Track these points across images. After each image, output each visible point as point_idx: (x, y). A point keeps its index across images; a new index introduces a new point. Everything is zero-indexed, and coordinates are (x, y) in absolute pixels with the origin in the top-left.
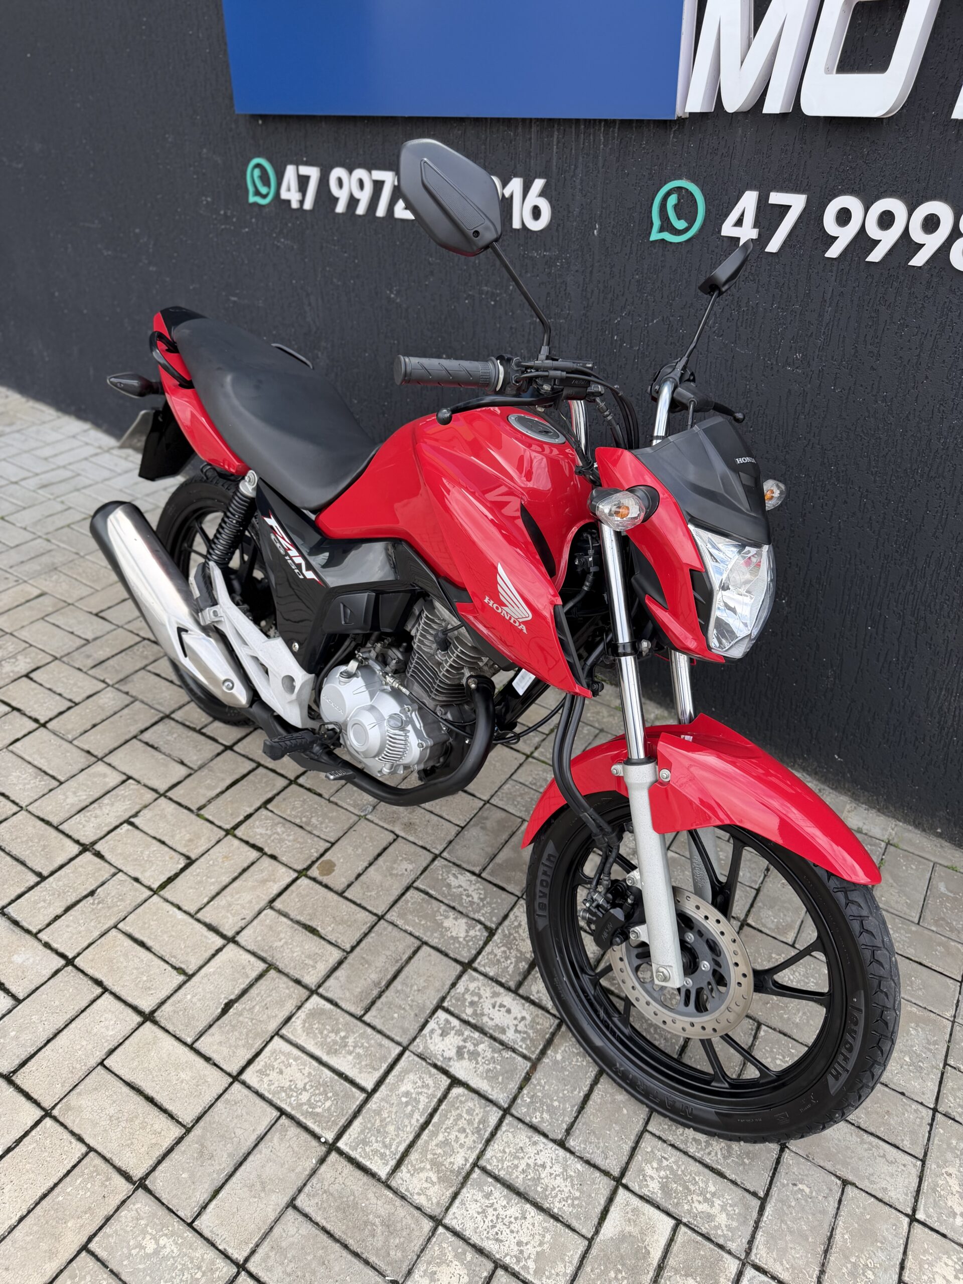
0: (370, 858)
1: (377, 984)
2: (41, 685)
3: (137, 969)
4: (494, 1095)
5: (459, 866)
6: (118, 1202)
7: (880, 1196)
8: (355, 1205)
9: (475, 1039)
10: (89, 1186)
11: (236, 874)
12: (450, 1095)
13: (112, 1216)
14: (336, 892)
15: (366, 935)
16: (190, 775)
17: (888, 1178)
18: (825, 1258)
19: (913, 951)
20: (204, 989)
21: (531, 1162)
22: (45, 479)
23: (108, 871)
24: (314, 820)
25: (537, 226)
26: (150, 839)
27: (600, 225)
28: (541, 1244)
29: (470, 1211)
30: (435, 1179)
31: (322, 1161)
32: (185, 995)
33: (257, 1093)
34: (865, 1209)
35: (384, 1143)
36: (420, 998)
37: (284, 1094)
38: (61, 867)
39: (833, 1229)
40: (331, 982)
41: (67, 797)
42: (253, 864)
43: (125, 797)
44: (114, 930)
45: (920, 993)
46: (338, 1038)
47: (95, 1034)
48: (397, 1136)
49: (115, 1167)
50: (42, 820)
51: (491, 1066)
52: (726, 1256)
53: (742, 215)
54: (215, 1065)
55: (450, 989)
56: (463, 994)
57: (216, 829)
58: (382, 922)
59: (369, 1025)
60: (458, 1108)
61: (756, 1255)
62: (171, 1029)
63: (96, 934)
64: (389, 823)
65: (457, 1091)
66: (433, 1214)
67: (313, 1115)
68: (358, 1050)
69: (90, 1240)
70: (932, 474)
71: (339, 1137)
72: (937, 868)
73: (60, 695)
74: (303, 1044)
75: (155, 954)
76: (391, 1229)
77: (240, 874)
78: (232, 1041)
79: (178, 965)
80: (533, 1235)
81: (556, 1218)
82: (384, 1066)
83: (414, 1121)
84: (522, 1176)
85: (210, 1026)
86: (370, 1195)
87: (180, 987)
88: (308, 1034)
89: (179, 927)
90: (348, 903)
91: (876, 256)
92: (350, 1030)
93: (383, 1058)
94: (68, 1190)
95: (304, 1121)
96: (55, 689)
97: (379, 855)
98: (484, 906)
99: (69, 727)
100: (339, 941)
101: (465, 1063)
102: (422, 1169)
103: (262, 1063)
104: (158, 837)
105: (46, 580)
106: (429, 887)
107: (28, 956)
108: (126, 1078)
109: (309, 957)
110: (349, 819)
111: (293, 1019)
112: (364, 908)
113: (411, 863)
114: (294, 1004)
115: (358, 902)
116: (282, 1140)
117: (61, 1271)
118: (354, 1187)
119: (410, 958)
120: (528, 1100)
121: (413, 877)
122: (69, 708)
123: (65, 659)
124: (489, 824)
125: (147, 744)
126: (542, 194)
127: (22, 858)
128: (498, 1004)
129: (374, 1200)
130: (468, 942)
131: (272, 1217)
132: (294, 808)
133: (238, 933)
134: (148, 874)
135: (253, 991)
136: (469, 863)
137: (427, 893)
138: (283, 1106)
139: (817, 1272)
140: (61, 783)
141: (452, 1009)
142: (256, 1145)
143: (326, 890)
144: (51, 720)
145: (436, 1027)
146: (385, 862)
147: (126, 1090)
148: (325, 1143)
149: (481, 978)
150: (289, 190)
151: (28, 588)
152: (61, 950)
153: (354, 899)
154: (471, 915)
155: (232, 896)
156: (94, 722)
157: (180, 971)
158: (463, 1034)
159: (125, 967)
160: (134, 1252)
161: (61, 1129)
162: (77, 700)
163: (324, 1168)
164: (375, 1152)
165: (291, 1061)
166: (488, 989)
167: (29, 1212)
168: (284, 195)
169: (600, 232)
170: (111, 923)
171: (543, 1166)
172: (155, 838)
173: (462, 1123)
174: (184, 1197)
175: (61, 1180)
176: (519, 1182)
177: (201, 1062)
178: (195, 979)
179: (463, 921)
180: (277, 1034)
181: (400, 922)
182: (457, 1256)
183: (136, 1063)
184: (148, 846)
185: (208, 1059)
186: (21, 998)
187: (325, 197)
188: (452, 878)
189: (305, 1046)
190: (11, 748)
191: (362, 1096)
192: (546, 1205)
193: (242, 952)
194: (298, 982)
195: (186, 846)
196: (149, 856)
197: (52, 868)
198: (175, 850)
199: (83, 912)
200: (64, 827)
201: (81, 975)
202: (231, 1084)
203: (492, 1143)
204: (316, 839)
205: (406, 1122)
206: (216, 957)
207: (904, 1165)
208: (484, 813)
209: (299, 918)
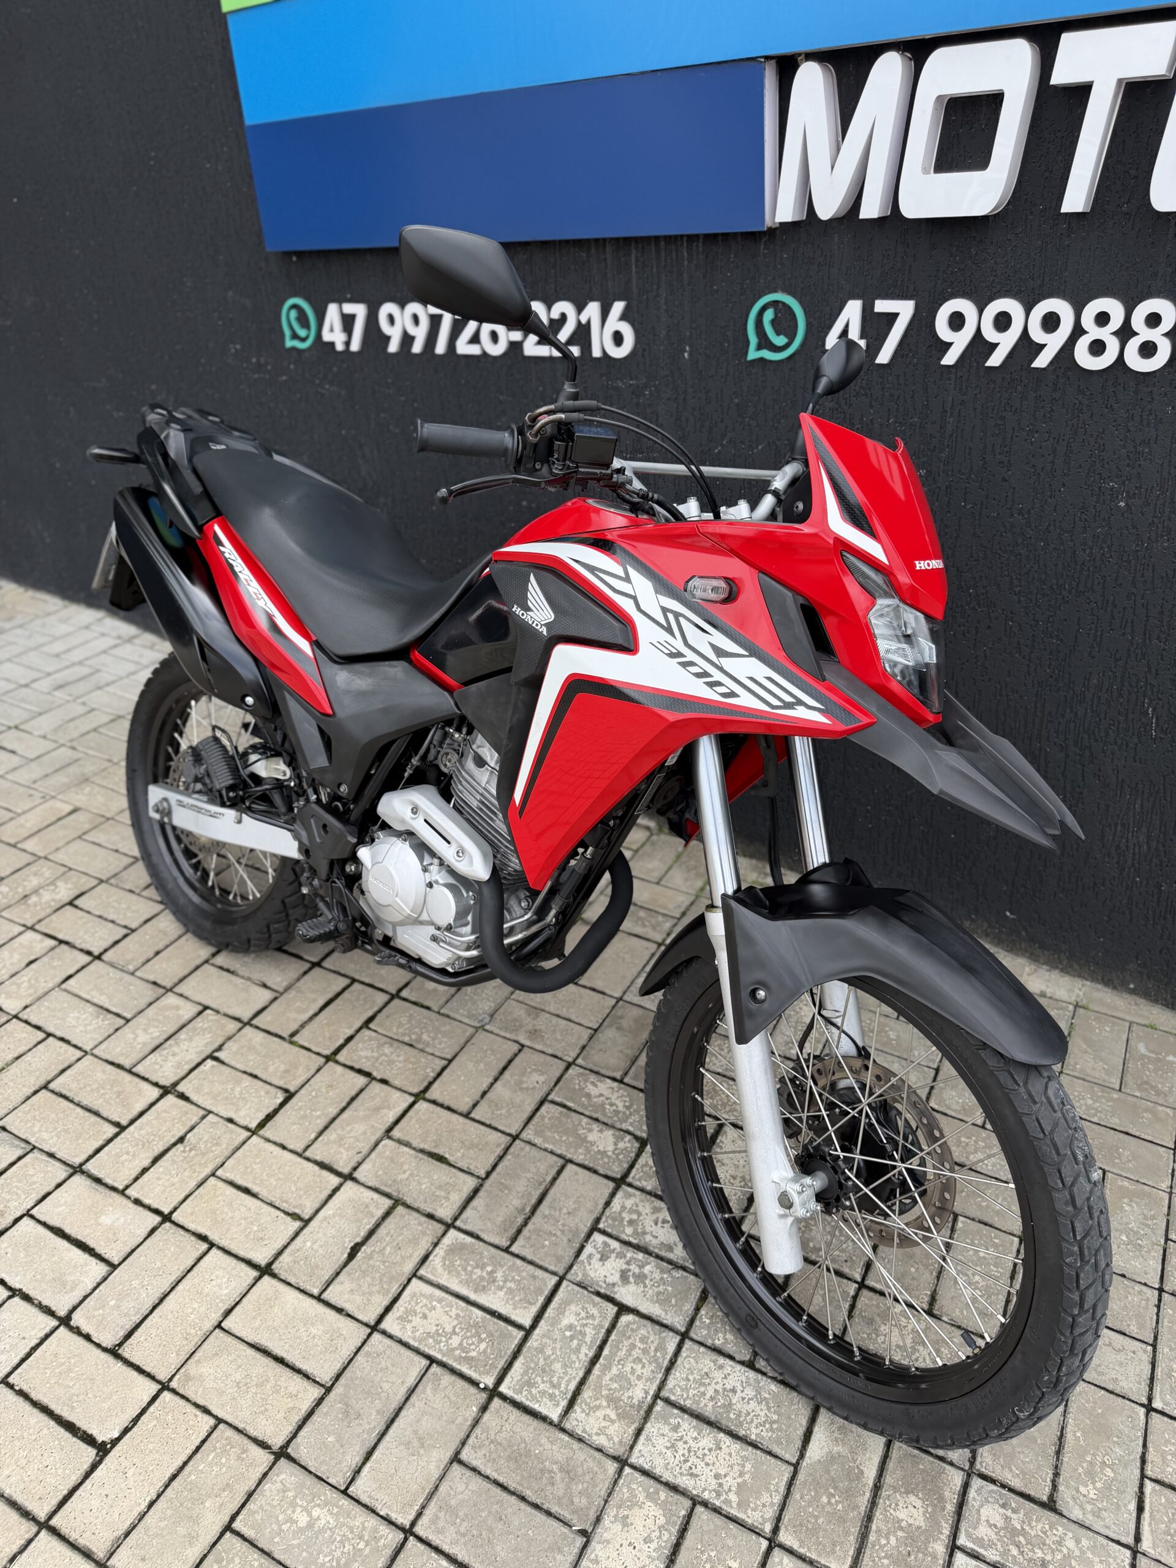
0: (495, 1073)
1: (521, 1211)
2: (89, 912)
3: (245, 1219)
4: (668, 1319)
5: (597, 1073)
6: (259, 1475)
7: (1110, 1387)
8: (528, 1453)
9: (639, 1260)
10: (224, 1460)
11: (344, 1104)
12: (619, 1324)
13: (254, 1490)
14: (461, 1114)
15: (501, 1158)
16: (275, 999)
17: (1117, 1368)
18: (1058, 1459)
19: (1117, 1121)
20: (325, 1235)
21: (719, 1387)
22: (60, 677)
23: (195, 1114)
24: (425, 1037)
25: (619, 353)
26: (240, 1074)
27: (691, 347)
28: (741, 1474)
29: (658, 1447)
30: (613, 1416)
31: (484, 1409)
32: (304, 1242)
33: (400, 1342)
34: (1095, 1403)
35: (551, 1382)
36: (572, 1222)
37: (431, 1341)
38: (141, 1114)
39: (1063, 1428)
40: (468, 1213)
41: (137, 1036)
42: (361, 1091)
43: (204, 1030)
44: (212, 1179)
45: (1131, 1165)
46: (484, 1274)
47: (207, 1295)
48: (565, 1373)
49: (250, 1437)
50: (112, 1063)
51: (661, 1288)
52: (948, 1467)
53: (847, 326)
54: (349, 1315)
55: (605, 1209)
56: (620, 1213)
57: (313, 1056)
58: (517, 1142)
59: (517, 1256)
60: (629, 1337)
61: (981, 1463)
62: (293, 1281)
63: (192, 1184)
64: (511, 1031)
65: (625, 1319)
66: (616, 1454)
67: (469, 1360)
68: (509, 1285)
69: (233, 1518)
70: (1081, 588)
71: (500, 1380)
72: (1135, 1028)
73: (113, 922)
74: (445, 1284)
75: (262, 1201)
76: (572, 1474)
77: (349, 1104)
78: (365, 1288)
79: (291, 1210)
80: (731, 1466)
81: (754, 1445)
82: (541, 1300)
83: (582, 1356)
84: (711, 1404)
85: (338, 1274)
86: (544, 1440)
87: (297, 1234)
88: (449, 1272)
89: (287, 1168)
90: (477, 1125)
91: (995, 360)
92: (497, 1264)
93: (539, 1291)
94: (201, 1467)
95: (458, 1367)
96: (105, 915)
97: (505, 1068)
98: (631, 1114)
99: (129, 957)
100: (472, 1167)
101: (632, 1288)
102: (598, 1407)
103: (402, 1309)
104: (249, 1070)
105: (77, 794)
106: (566, 1098)
107: (117, 1216)
108: (249, 1340)
109: (440, 1187)
110: (464, 1032)
111: (431, 1258)
112: (496, 1129)
113: (542, 1074)
114: (430, 1241)
115: (488, 1122)
116: (435, 1390)
117: (205, 1556)
118: (524, 1434)
119: (554, 1179)
120: (708, 1321)
121: (546, 1089)
122: (125, 936)
123: (112, 881)
124: (625, 1023)
125: (221, 968)
126: (624, 317)
127: (95, 1108)
128: (660, 1220)
129: (548, 1446)
130: (617, 1155)
131: (436, 1474)
132: (400, 1025)
133: (355, 1169)
134: (242, 1113)
135: (382, 1231)
136: (608, 1068)
137: (564, 1106)
138: (432, 1353)
139: (1050, 1476)
140: (128, 1021)
141: (609, 1230)
142: (407, 1399)
143: (449, 1113)
144: (106, 951)
145: (594, 1251)
146: (512, 1075)
147: (251, 1352)
148: (485, 1389)
149: (638, 1193)
150: (332, 330)
151: (58, 804)
152: (155, 1205)
153: (483, 1120)
154: (618, 1125)
155: (343, 1129)
156: (157, 949)
157: (295, 1216)
158: (625, 1256)
159: (232, 1218)
160: (285, 1527)
161: (182, 1402)
162: (133, 926)
163: (487, 1416)
164: (543, 1393)
165: (434, 1303)
166: (647, 1205)
167: (159, 1496)
168: (327, 337)
169: (691, 354)
170: (208, 1171)
171: (734, 1391)
172: (245, 1072)
173: (636, 1353)
174: (333, 1462)
175: (190, 1458)
176: (708, 1409)
177: (332, 1314)
178: (313, 1224)
179: (609, 1133)
180: (414, 1275)
181: (538, 1141)
182: (649, 1496)
183: (258, 1322)
184: (238, 1082)
185: (339, 1311)
186: (116, 1263)
187: (374, 336)
188: (590, 1086)
189: (449, 1285)
190: (64, 986)
191: (520, 1334)
192: (742, 1433)
193: (362, 1189)
194: (431, 1216)
195: (282, 1078)
196: (241, 1093)
197: (131, 1116)
198: (270, 1084)
199: (174, 1162)
200: (138, 1069)
201: (182, 1232)
202: (370, 1335)
203: (673, 1371)
204: (430, 1057)
205: (574, 1358)
206: (335, 1198)
207: (1134, 1352)
208: (619, 1012)
209: (422, 1146)
